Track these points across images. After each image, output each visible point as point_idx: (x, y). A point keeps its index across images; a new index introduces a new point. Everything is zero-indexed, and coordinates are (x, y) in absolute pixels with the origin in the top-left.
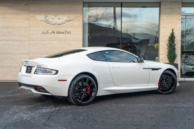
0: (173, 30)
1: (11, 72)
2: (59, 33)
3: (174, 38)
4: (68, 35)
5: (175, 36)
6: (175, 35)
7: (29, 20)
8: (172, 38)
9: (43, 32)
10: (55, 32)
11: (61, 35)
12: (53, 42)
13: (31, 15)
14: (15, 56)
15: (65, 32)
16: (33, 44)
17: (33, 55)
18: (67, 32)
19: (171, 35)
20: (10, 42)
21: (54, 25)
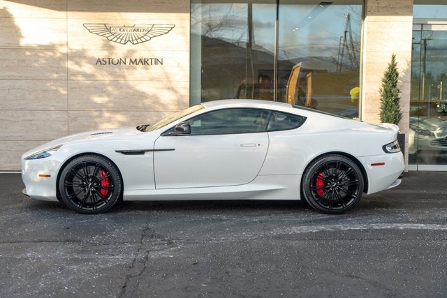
0: (394, 57)
2: (136, 62)
3: (397, 75)
4: (156, 69)
5: (398, 71)
6: (399, 68)
7: (66, 31)
9: (99, 60)
10: (128, 61)
12: (122, 83)
13: (70, 21)
14: (34, 115)
15: (150, 60)
16: (75, 88)
17: (75, 112)
18: (153, 60)
19: (389, 68)
20: (24, 84)
21: (125, 44)
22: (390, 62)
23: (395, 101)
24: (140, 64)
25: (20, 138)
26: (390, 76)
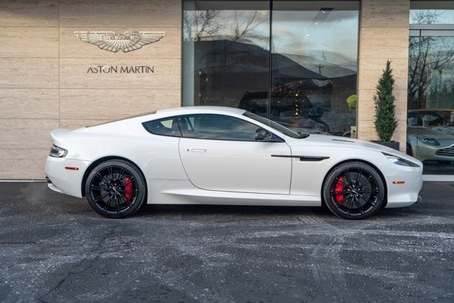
0: (388, 64)
1: (19, 160)
2: (127, 70)
3: (392, 82)
4: (147, 77)
5: (394, 78)
6: (394, 75)
7: (58, 40)
8: (386, 83)
9: (90, 69)
10: (119, 69)
11: (132, 76)
12: (113, 92)
13: (62, 30)
14: (26, 124)
15: (141, 68)
16: (67, 96)
17: (67, 121)
18: (144, 69)
19: (384, 75)
20: (16, 92)
21: (115, 52)
22: (385, 68)
23: (389, 108)
24: (132, 72)
25: (12, 147)
26: (384, 83)
